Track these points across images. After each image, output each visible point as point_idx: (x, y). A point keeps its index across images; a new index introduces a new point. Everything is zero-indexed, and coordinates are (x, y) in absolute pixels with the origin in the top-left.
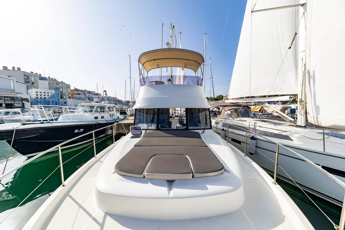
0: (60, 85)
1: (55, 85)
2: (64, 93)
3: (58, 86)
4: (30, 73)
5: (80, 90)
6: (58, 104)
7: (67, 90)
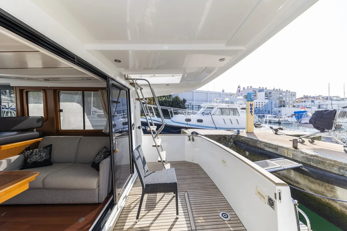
0: (284, 94)
1: (278, 95)
2: (288, 102)
3: (281, 96)
4: (258, 88)
5: (312, 96)
6: (271, 113)
7: (291, 98)
